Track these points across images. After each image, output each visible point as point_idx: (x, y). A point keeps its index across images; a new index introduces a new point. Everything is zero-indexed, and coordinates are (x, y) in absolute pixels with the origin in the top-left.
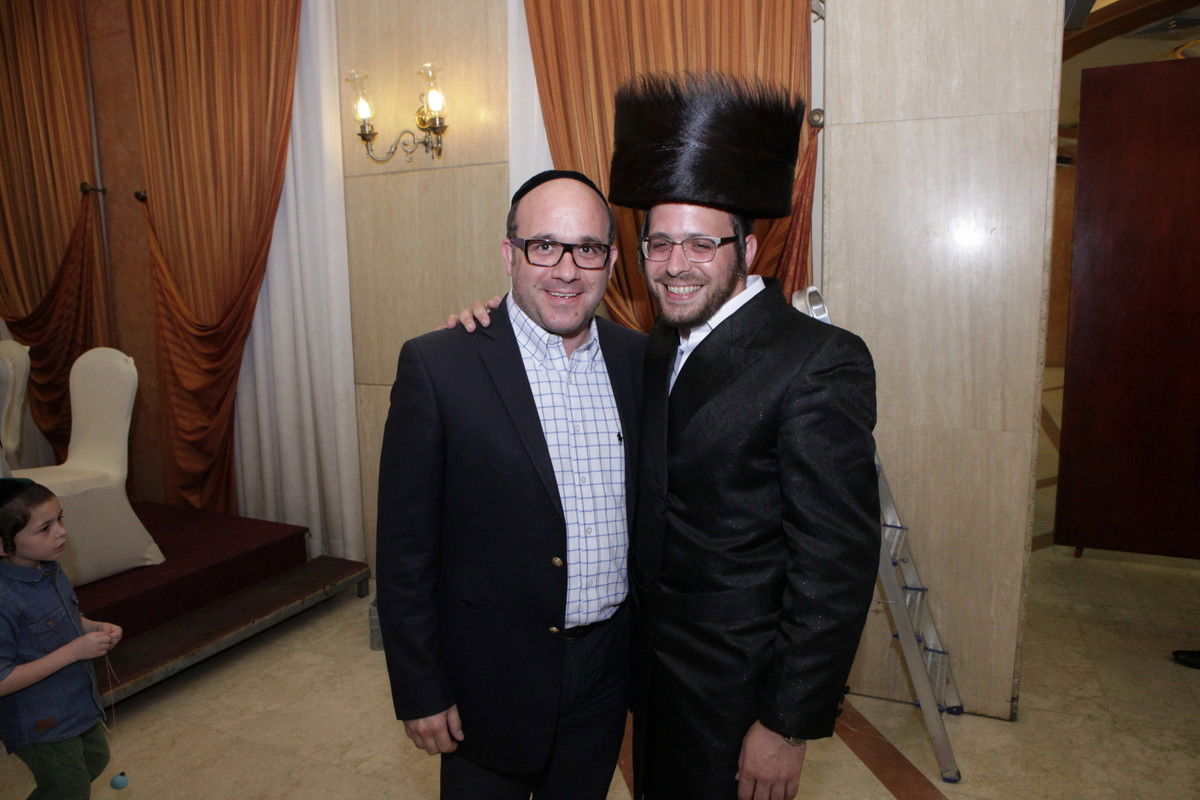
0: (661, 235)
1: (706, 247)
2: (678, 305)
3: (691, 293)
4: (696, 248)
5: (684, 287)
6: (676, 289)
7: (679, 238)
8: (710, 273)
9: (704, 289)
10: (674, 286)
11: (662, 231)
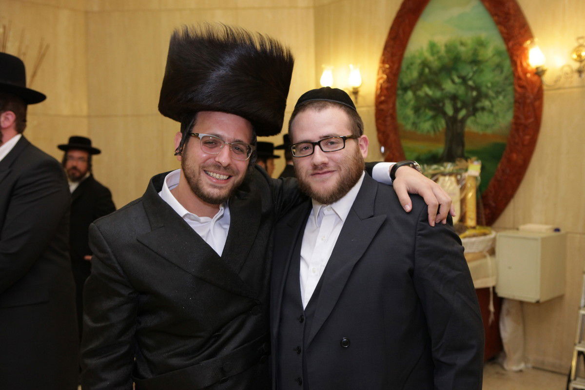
0: (218, 136)
1: (242, 151)
2: (215, 187)
3: (225, 180)
4: (236, 151)
5: (224, 175)
6: (218, 175)
7: (229, 140)
8: (240, 170)
9: (232, 179)
10: (217, 174)
11: (219, 132)
